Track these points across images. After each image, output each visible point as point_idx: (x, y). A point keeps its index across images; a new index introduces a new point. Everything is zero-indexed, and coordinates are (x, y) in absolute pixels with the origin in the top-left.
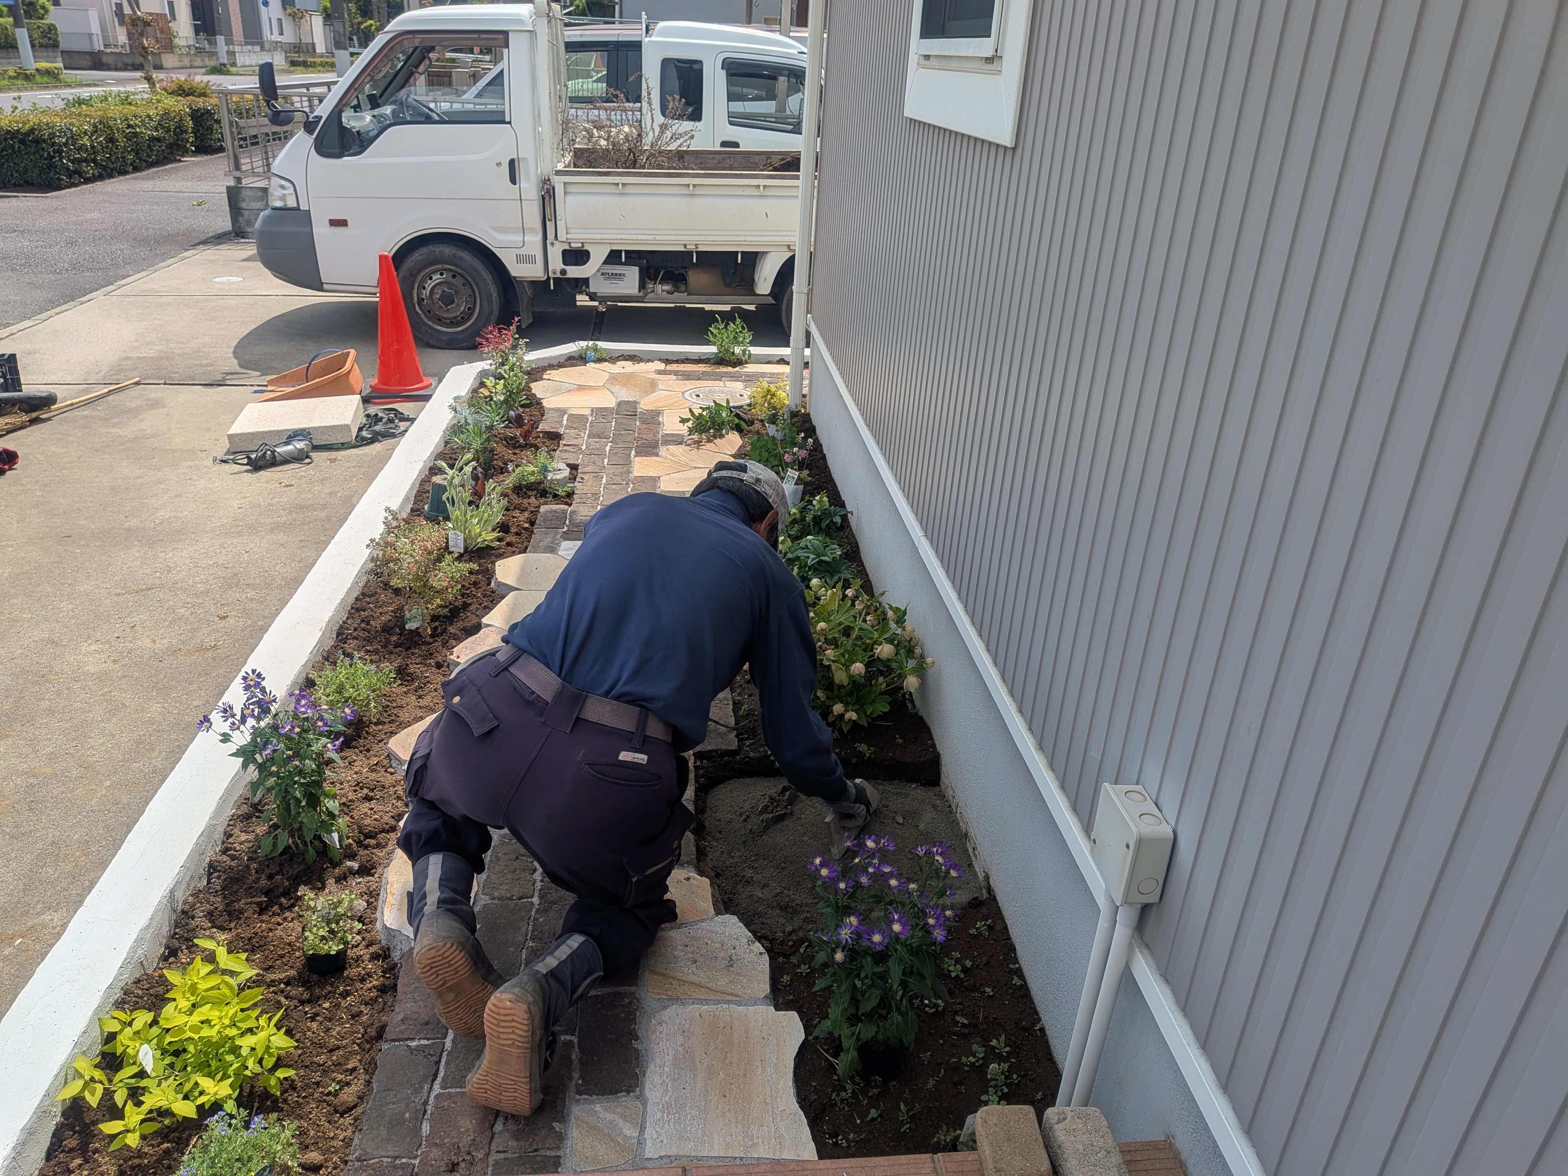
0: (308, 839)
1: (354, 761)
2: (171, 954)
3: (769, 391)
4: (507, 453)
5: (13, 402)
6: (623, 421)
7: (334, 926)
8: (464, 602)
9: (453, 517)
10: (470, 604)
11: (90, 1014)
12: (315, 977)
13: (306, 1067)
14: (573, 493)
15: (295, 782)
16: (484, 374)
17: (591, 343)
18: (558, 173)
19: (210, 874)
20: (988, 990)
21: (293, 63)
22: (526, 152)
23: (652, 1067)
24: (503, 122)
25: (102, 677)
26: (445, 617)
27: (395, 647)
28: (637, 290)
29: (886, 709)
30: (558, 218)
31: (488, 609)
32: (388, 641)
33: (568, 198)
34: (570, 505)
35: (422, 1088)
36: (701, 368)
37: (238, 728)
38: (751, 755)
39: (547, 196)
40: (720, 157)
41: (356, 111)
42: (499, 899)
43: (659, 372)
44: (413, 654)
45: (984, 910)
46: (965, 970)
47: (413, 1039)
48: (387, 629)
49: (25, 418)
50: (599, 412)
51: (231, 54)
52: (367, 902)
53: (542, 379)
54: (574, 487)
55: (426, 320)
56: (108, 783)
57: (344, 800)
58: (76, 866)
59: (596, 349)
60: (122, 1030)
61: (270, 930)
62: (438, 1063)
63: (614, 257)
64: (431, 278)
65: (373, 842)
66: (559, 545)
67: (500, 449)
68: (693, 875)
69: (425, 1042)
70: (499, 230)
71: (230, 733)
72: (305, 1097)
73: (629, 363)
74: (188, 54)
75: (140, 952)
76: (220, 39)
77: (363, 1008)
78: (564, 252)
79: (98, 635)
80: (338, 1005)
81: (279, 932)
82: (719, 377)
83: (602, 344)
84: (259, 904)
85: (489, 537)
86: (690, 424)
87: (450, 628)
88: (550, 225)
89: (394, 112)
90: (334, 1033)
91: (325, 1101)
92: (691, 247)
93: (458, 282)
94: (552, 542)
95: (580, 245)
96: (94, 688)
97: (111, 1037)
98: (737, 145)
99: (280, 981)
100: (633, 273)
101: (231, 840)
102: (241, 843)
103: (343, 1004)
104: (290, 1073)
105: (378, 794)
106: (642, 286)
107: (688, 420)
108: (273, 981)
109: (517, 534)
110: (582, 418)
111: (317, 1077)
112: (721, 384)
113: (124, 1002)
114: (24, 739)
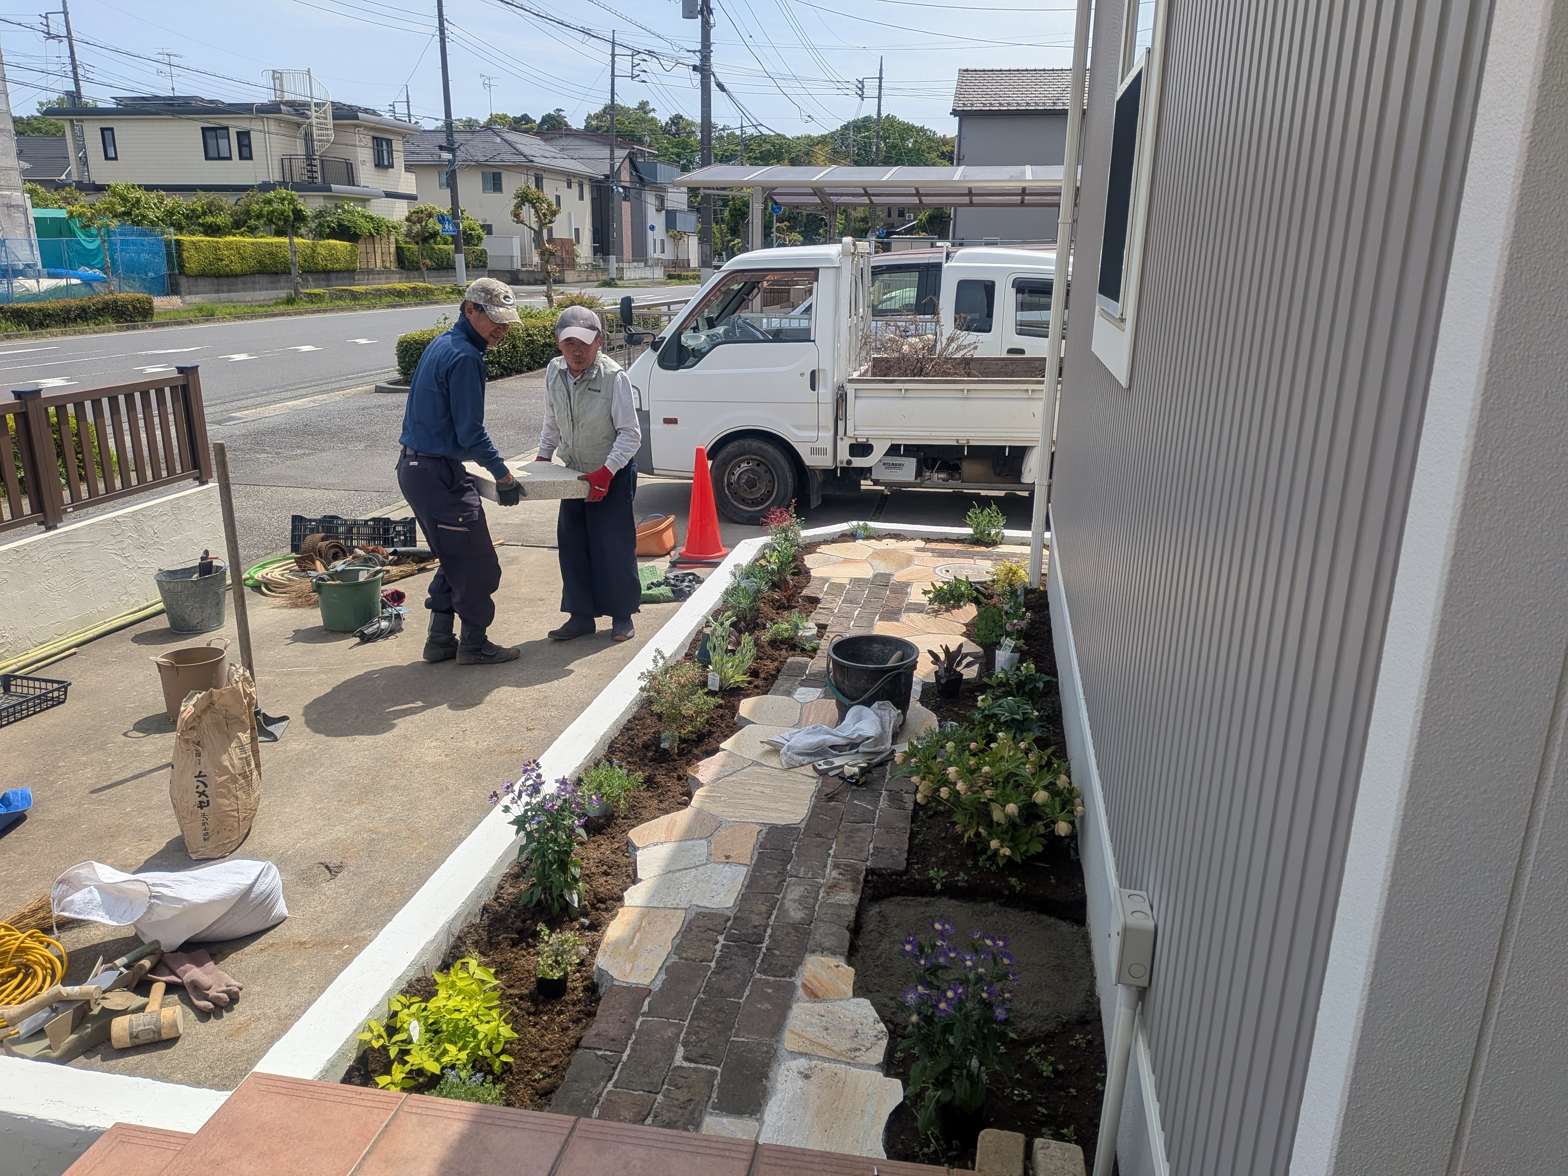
0: (555, 896)
1: (602, 844)
2: (445, 967)
3: (1011, 569)
4: (772, 613)
5: (407, 555)
6: (875, 590)
7: (559, 958)
8: (710, 730)
9: (713, 661)
10: (714, 732)
11: (383, 993)
12: (541, 997)
13: (522, 1058)
14: (818, 649)
15: (550, 848)
16: (766, 546)
17: (861, 523)
18: (851, 381)
19: (483, 914)
20: (1072, 1090)
21: (670, 277)
22: (826, 364)
23: (774, 1098)
24: (809, 341)
25: (435, 766)
26: (693, 741)
27: (650, 761)
28: (914, 478)
29: (1040, 849)
30: (848, 417)
31: (727, 737)
32: (645, 756)
33: (858, 401)
34: (813, 658)
35: (600, 1084)
36: (958, 547)
37: (516, 803)
38: (917, 877)
39: (841, 399)
40: (1003, 363)
41: (695, 332)
42: (685, 959)
43: (918, 550)
44: (662, 767)
45: (1089, 1028)
46: (1055, 1071)
47: (600, 1049)
48: (646, 746)
49: (415, 567)
50: (857, 582)
51: (620, 270)
52: (590, 950)
53: (815, 552)
54: (819, 643)
55: (732, 500)
56: (426, 844)
57: (588, 872)
58: (393, 899)
59: (866, 528)
60: (402, 1010)
61: (517, 959)
62: (615, 1068)
63: (894, 450)
64: (739, 466)
65: (603, 906)
66: (795, 690)
67: (766, 609)
68: (843, 964)
69: (609, 1053)
70: (799, 428)
71: (510, 805)
72: (517, 1080)
73: (894, 541)
74: (586, 270)
75: (424, 958)
76: (612, 258)
77: (570, 1024)
78: (852, 446)
79: (439, 735)
80: (553, 1020)
81: (522, 962)
82: (971, 555)
83: (872, 524)
84: (512, 939)
85: (739, 678)
86: (931, 596)
87: (694, 750)
88: (841, 424)
89: (725, 331)
90: (547, 1039)
91: (531, 1085)
92: (962, 442)
93: (761, 470)
94: (791, 687)
95: (865, 440)
96: (429, 774)
97: (395, 1014)
98: (1022, 352)
99: (516, 996)
100: (911, 464)
101: (502, 891)
102: (509, 894)
103: (558, 1020)
104: (510, 1060)
105: (614, 872)
106: (919, 473)
107: (930, 592)
108: (511, 995)
109: (765, 679)
110: (841, 586)
111: (528, 1067)
112: (972, 561)
113: (407, 992)
114: (374, 806)
